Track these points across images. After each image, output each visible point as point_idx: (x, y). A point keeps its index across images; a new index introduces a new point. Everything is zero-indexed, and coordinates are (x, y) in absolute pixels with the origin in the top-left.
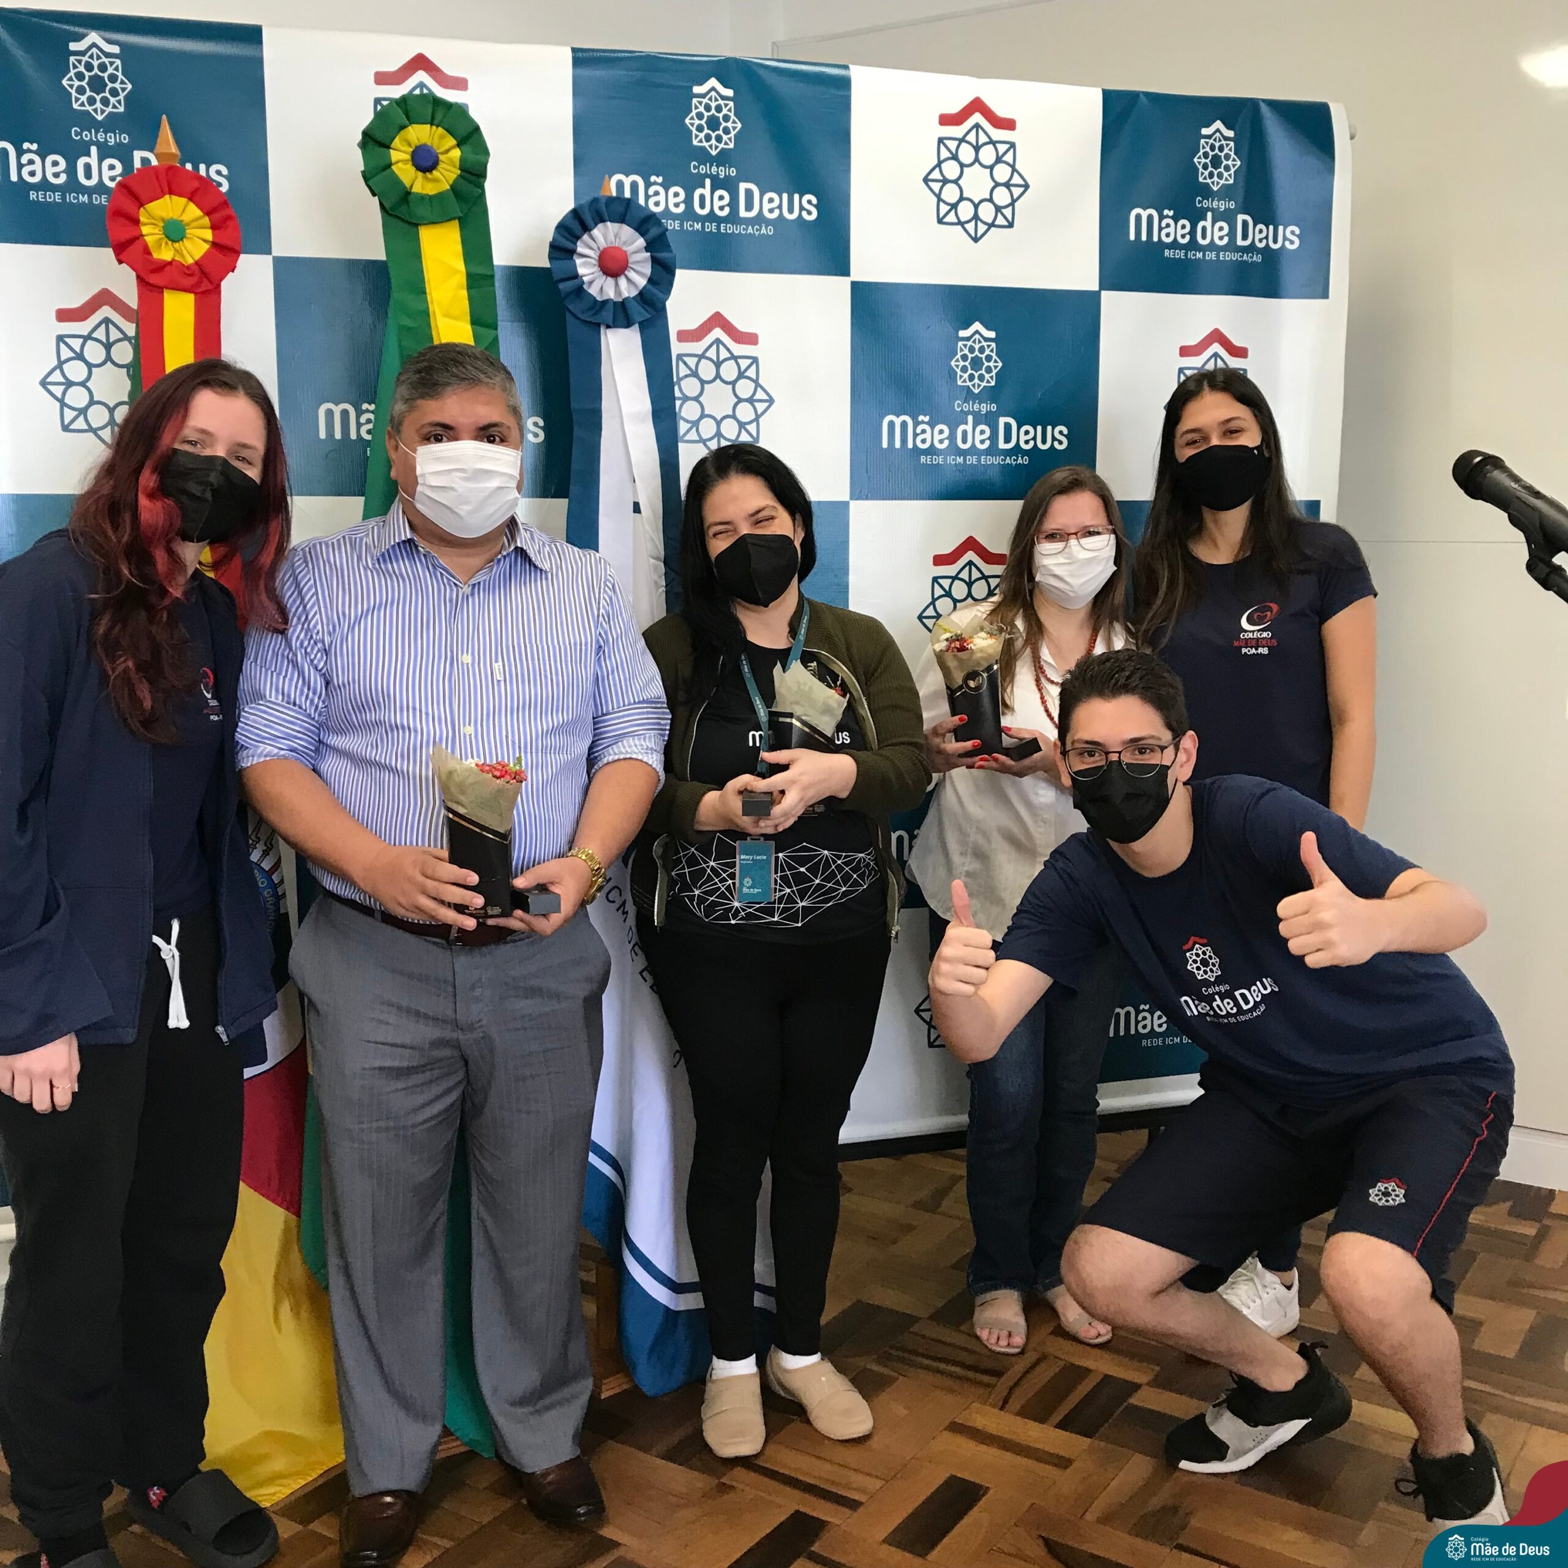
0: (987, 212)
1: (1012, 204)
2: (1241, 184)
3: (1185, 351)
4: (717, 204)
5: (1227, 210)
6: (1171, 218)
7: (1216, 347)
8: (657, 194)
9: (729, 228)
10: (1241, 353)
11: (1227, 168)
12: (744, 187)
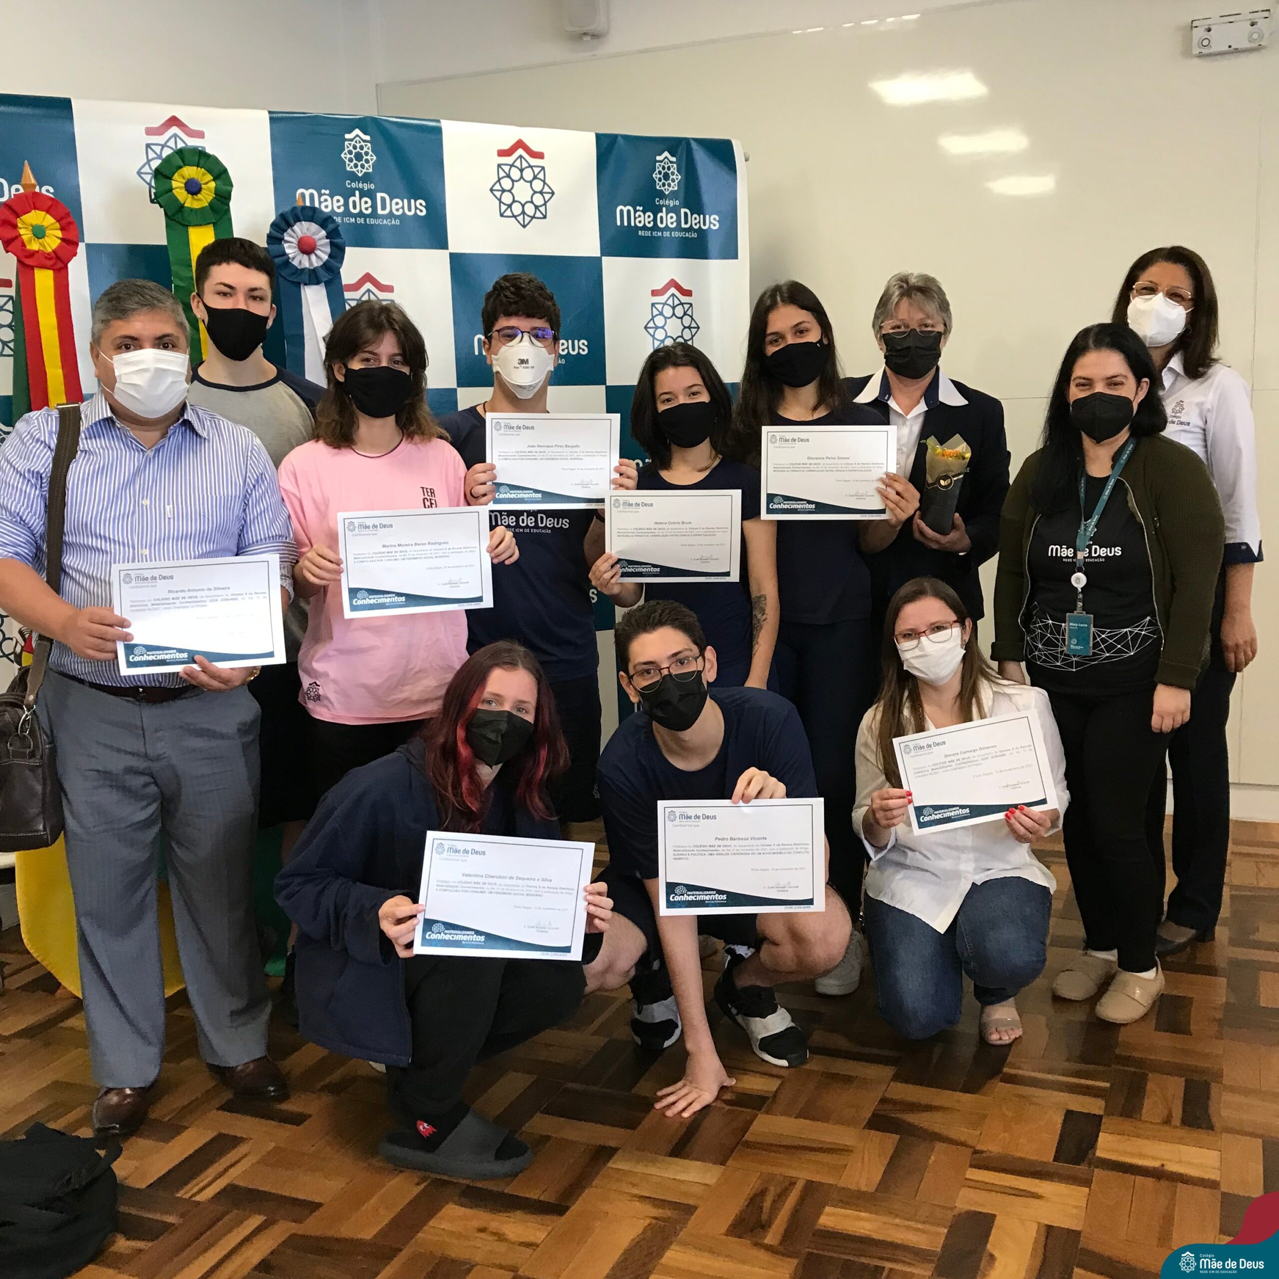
0: (530, 210)
1: (545, 204)
2: (682, 191)
3: (654, 293)
4: (364, 206)
5: (675, 206)
6: (642, 211)
7: (673, 290)
8: (326, 200)
9: (372, 221)
10: (688, 293)
11: (673, 181)
12: (379, 195)
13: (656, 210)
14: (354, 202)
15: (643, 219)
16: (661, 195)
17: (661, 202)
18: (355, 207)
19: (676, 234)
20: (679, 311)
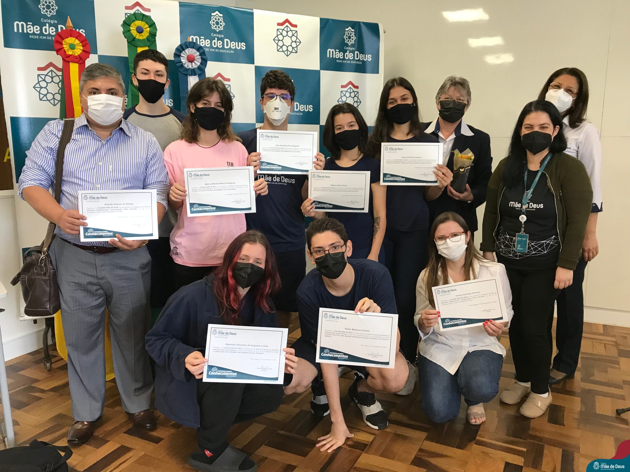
0: (290, 49)
1: (297, 47)
2: (356, 43)
3: (342, 87)
4: (219, 44)
5: (353, 50)
6: (338, 52)
7: (350, 86)
8: (202, 41)
9: (222, 51)
10: (357, 87)
11: (352, 39)
12: (225, 40)
13: (345, 51)
14: (215, 43)
15: (339, 55)
16: (347, 45)
17: (347, 48)
18: (215, 45)
19: (353, 62)
20: (353, 95)
